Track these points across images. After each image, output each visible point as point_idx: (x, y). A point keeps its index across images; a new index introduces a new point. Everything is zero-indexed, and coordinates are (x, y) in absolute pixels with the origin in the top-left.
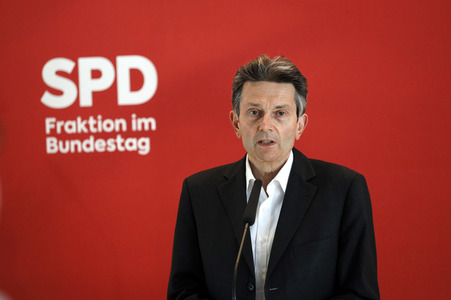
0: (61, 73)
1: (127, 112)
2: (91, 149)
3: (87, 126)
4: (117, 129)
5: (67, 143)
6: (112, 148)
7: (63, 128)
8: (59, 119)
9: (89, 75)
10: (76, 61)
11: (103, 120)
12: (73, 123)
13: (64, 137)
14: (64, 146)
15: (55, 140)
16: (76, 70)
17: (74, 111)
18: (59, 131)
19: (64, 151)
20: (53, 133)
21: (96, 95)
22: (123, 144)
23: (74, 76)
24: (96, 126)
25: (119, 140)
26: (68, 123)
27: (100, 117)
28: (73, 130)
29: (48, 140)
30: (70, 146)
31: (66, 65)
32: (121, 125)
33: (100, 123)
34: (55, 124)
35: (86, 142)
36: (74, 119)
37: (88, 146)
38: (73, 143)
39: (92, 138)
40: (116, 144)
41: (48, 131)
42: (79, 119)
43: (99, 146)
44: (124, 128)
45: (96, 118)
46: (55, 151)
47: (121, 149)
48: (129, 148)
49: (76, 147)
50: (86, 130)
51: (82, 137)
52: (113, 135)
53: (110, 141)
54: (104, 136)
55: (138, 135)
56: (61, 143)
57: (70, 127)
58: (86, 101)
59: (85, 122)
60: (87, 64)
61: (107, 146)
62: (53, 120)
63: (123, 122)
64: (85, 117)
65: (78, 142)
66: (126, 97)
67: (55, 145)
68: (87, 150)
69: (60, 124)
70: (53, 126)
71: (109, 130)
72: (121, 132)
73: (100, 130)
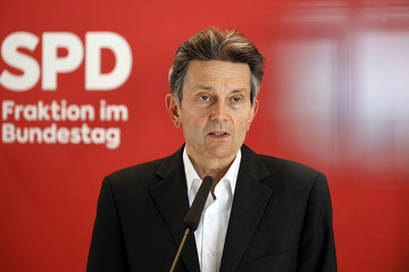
0: (22, 50)
1: (95, 98)
2: (52, 140)
3: (50, 112)
4: (84, 117)
5: (26, 131)
6: (76, 140)
7: (21, 113)
8: (18, 103)
9: (54, 53)
10: (40, 36)
11: (68, 106)
12: (33, 108)
13: (22, 124)
14: (22, 135)
15: (12, 127)
16: (39, 47)
17: (35, 95)
18: (17, 116)
19: (22, 140)
20: (11, 118)
21: (61, 77)
22: (89, 136)
23: (37, 54)
24: (59, 113)
25: (85, 129)
26: (29, 108)
27: (64, 102)
28: (34, 117)
29: (5, 127)
30: (29, 135)
31: (29, 40)
32: (88, 114)
33: (64, 110)
34: (14, 108)
35: (47, 131)
36: (35, 103)
37: (49, 135)
38: (33, 131)
39: (54, 127)
40: (81, 134)
41: (5, 116)
42: (40, 104)
43: (62, 136)
44: (92, 116)
45: (59, 104)
46: (12, 139)
47: (87, 140)
48: (97, 141)
49: (36, 136)
50: (47, 117)
51: (43, 124)
52: (79, 124)
53: (75, 131)
54: (68, 124)
55: (107, 125)
56: (19, 131)
57: (30, 113)
58: (50, 84)
59: (47, 108)
60: (52, 41)
61: (71, 136)
62: (11, 103)
63: (90, 109)
64: (47, 102)
65: (38, 131)
66: (95, 80)
67: (12, 133)
68: (48, 140)
69: (18, 109)
70: (10, 111)
71: (74, 118)
72: (87, 121)
73: (64, 117)
